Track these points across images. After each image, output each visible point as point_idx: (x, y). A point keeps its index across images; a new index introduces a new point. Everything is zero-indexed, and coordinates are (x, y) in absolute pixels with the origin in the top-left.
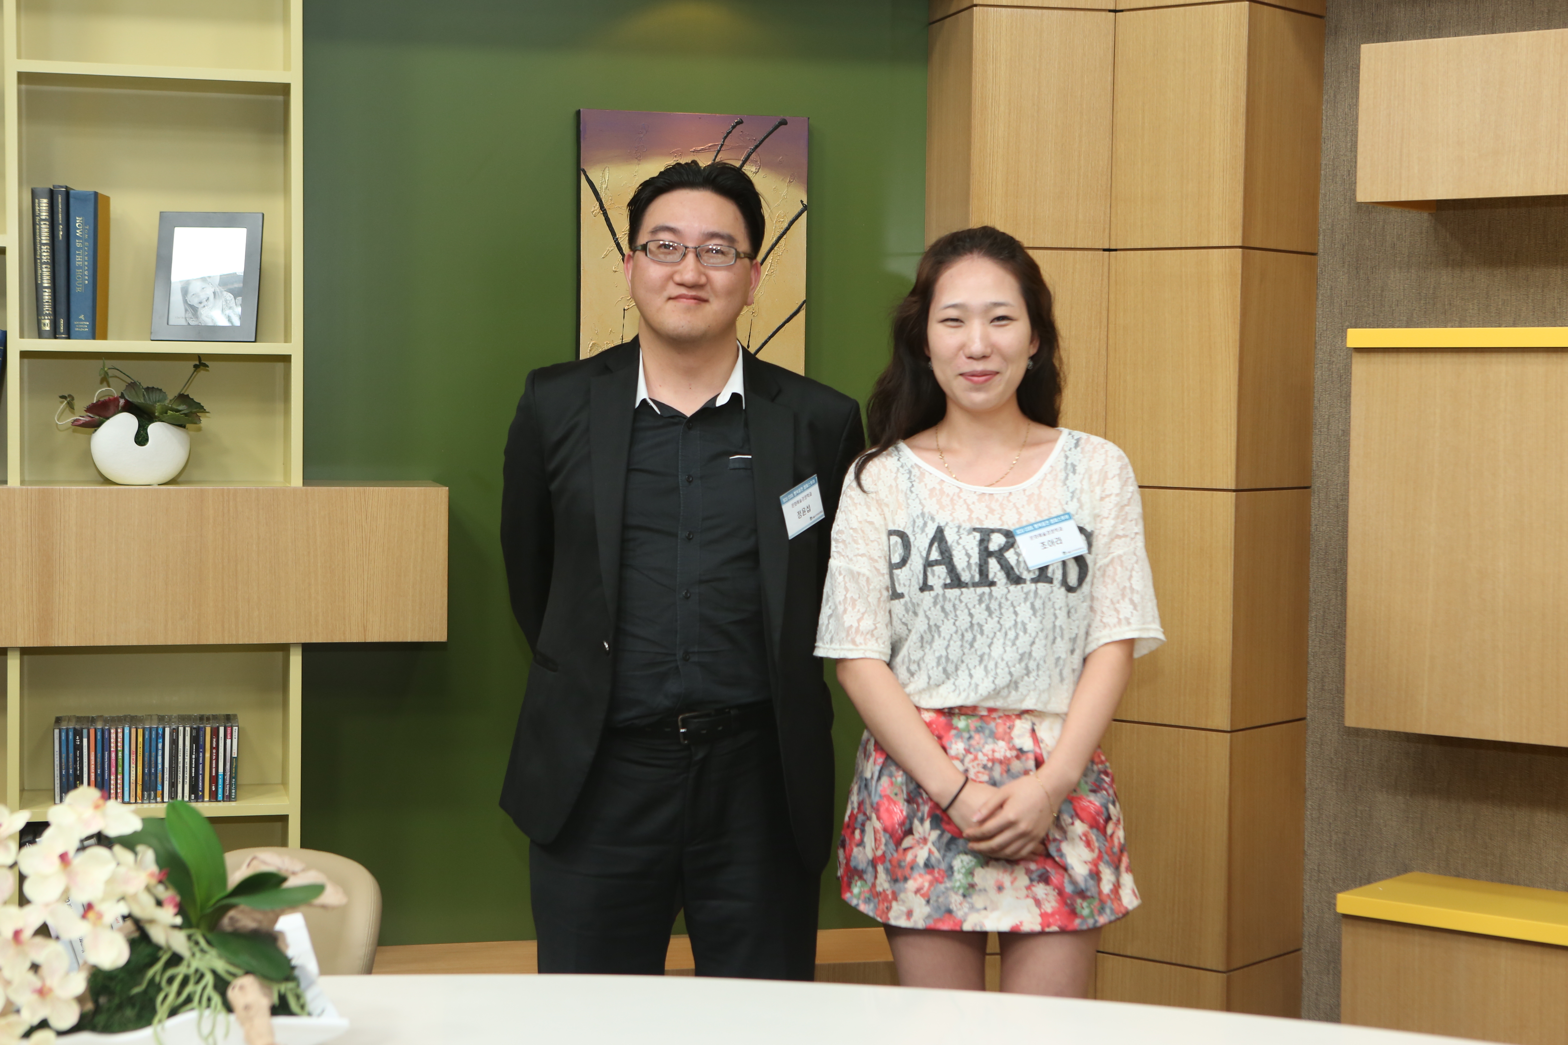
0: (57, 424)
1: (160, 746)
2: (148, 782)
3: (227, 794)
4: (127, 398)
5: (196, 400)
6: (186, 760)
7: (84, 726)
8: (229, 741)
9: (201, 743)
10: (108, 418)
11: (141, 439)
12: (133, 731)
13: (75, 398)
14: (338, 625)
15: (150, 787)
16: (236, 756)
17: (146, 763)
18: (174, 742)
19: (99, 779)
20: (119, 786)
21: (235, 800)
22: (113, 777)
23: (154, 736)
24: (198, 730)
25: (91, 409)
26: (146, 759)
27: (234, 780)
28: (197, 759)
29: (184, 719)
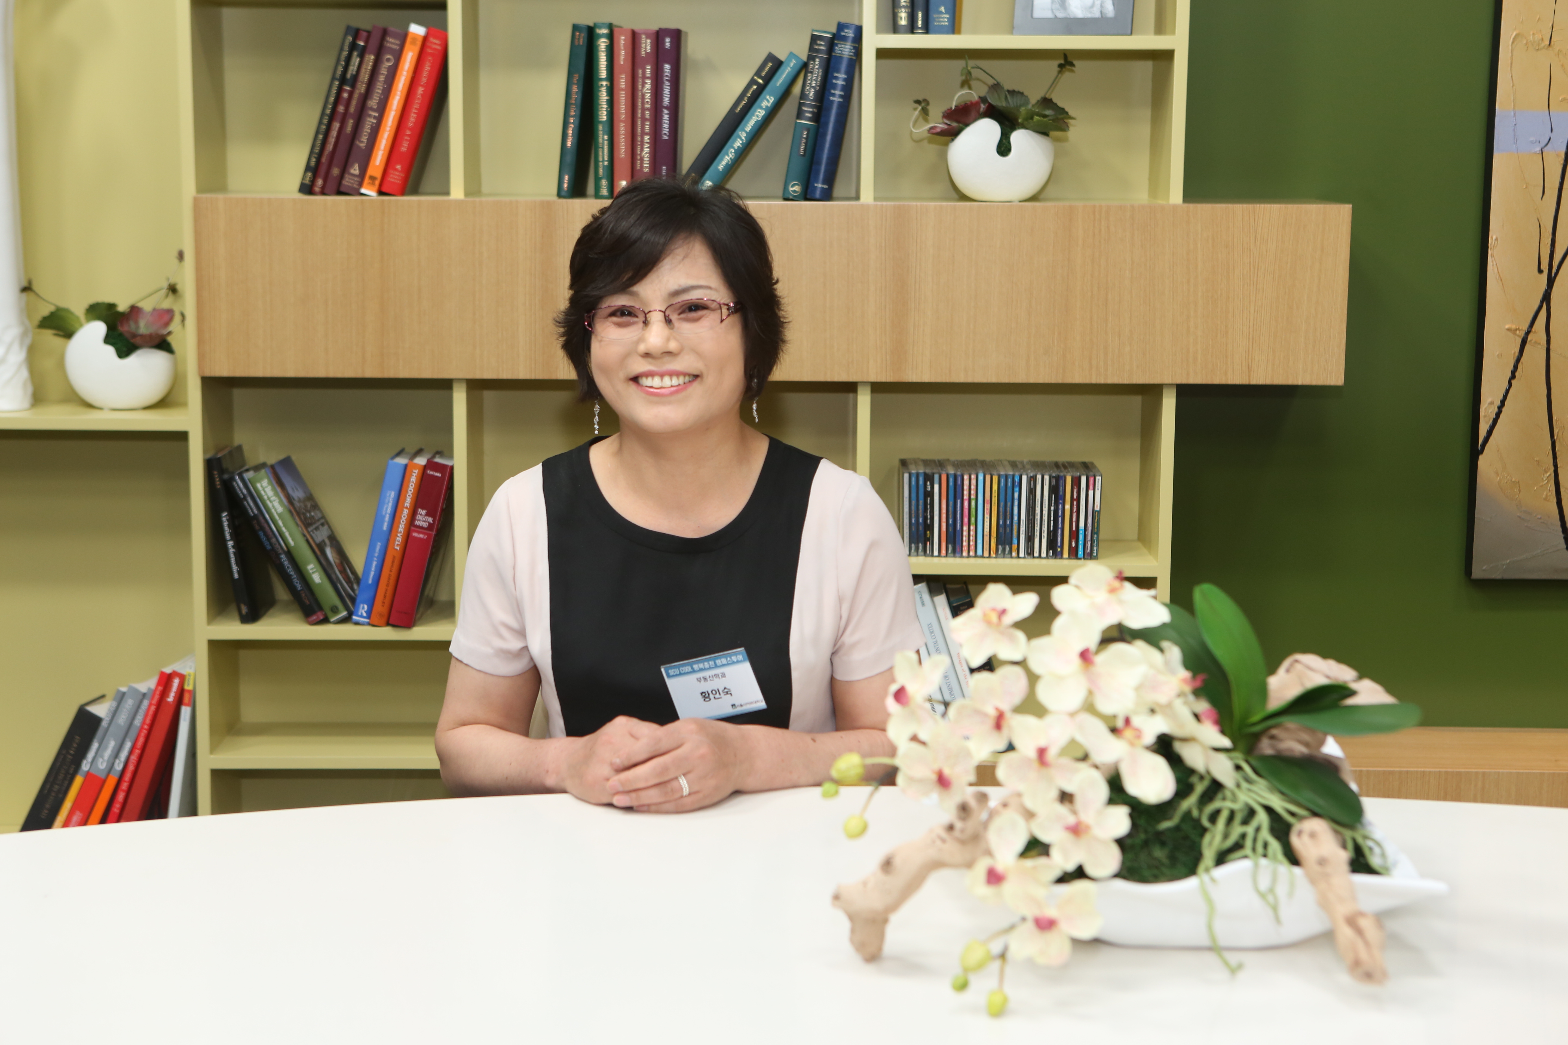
0: (912, 131)
1: (1016, 495)
2: (1003, 536)
3: (1089, 551)
4: (990, 101)
5: (1060, 104)
6: (1044, 512)
7: (935, 471)
8: (1091, 492)
9: (1061, 493)
10: (967, 125)
11: (1004, 149)
12: (988, 478)
13: (931, 102)
14: (1219, 364)
15: (1005, 541)
16: (1098, 509)
17: (1001, 513)
18: (1032, 492)
19: (951, 529)
20: (971, 538)
21: (1096, 558)
22: (965, 528)
23: (1009, 484)
24: (1058, 478)
25: (950, 115)
26: (1001, 509)
27: (1096, 536)
28: (1056, 512)
29: (1039, 466)
